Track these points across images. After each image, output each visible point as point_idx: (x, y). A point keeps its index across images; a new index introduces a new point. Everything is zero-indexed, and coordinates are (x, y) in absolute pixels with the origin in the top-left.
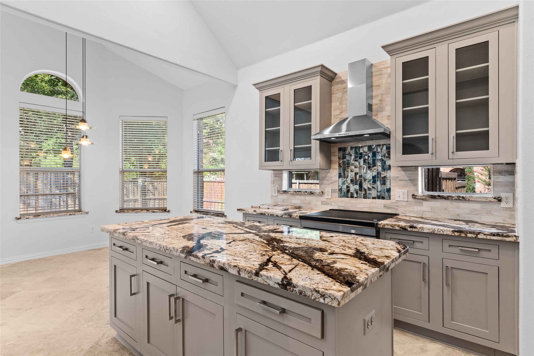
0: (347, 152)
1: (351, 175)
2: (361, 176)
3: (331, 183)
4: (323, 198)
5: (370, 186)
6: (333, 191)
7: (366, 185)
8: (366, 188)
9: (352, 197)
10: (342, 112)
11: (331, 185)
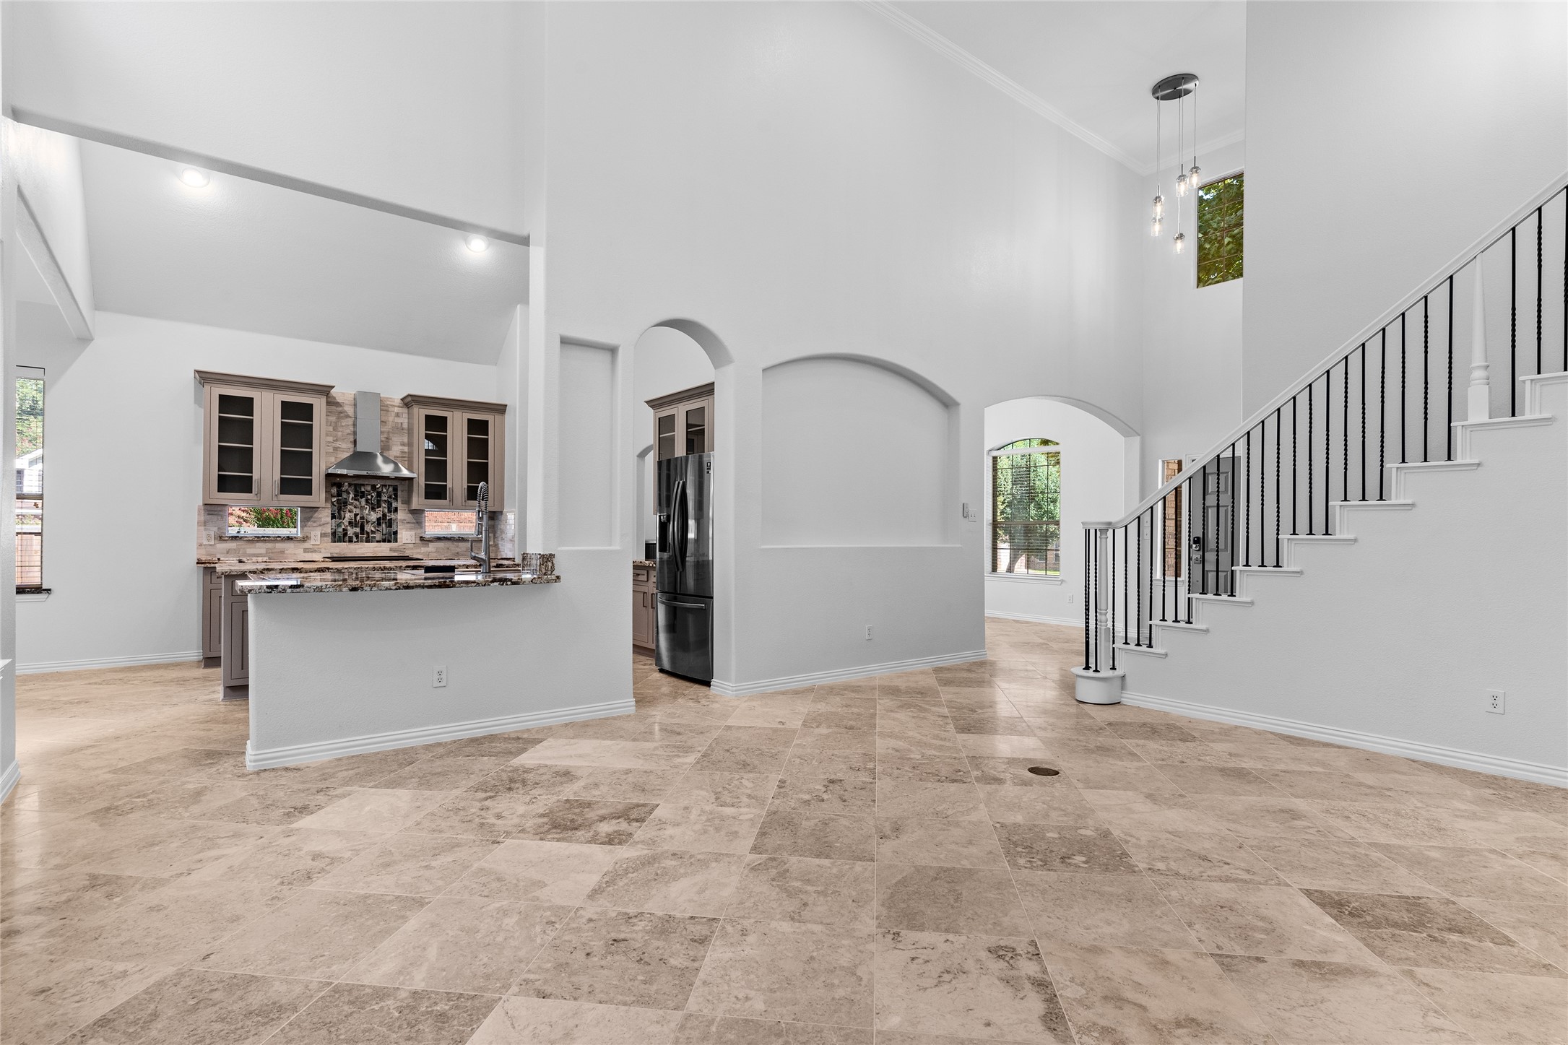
0: (344, 489)
1: (348, 516)
2: (362, 518)
3: (320, 525)
4: (307, 545)
5: (373, 529)
6: (323, 535)
7: (368, 528)
8: (368, 531)
9: (351, 541)
10: (337, 440)
11: (320, 528)
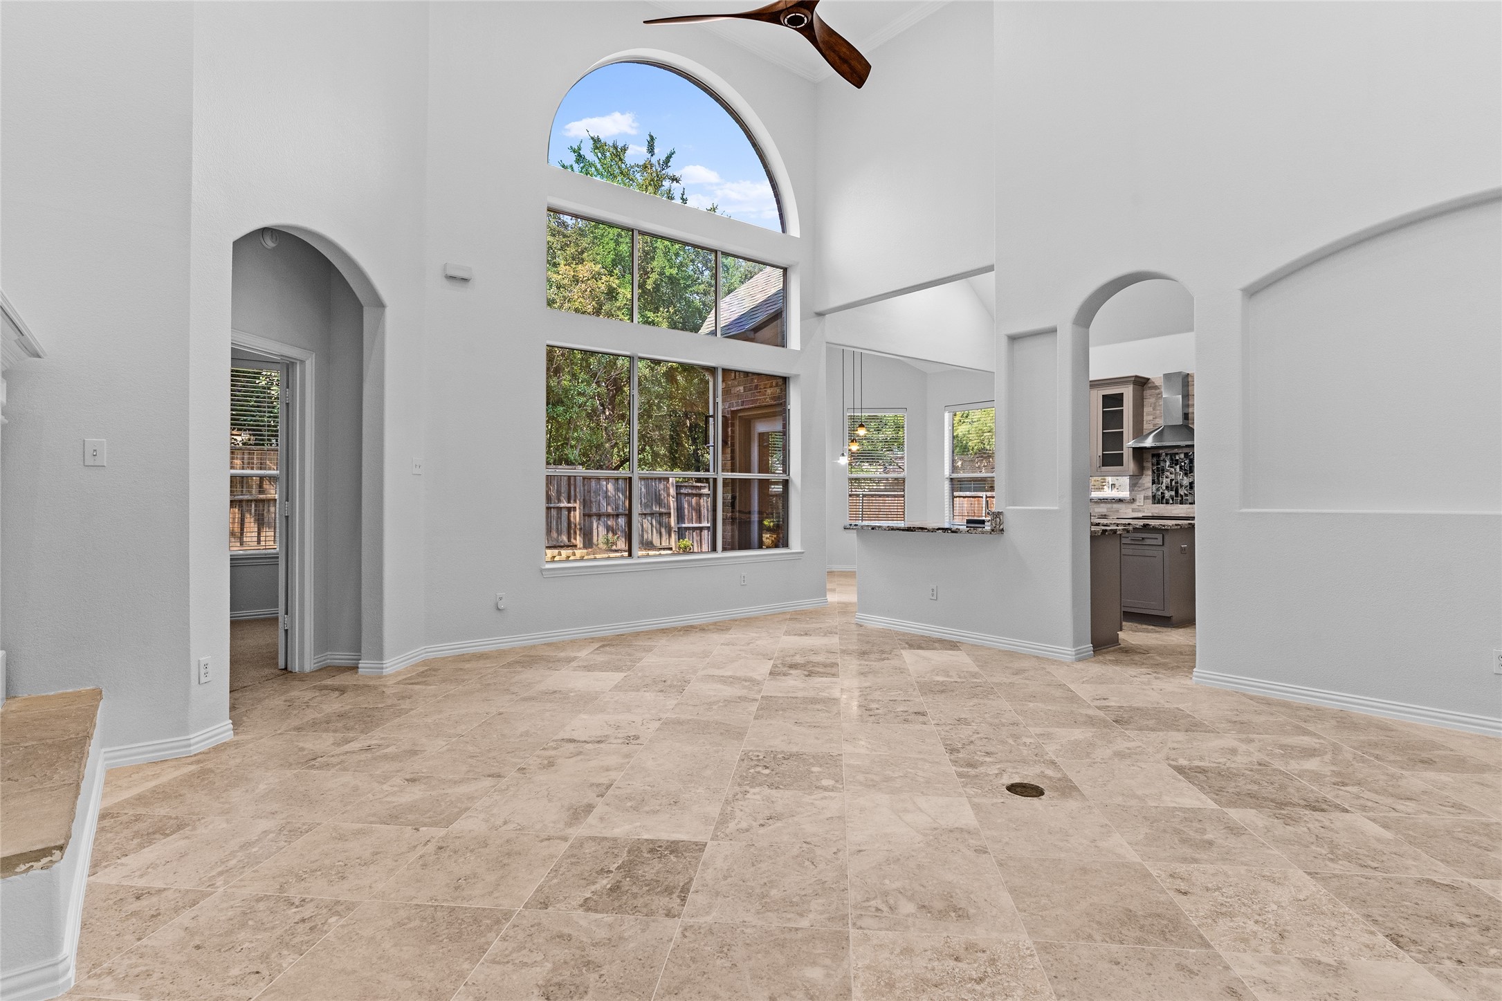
0: (1162, 458)
1: (1166, 481)
2: (1177, 483)
3: (1144, 490)
4: (1134, 506)
5: (1186, 492)
6: (1146, 498)
7: (1182, 492)
8: (1182, 494)
9: (1167, 503)
10: (1156, 418)
11: (1144, 492)
